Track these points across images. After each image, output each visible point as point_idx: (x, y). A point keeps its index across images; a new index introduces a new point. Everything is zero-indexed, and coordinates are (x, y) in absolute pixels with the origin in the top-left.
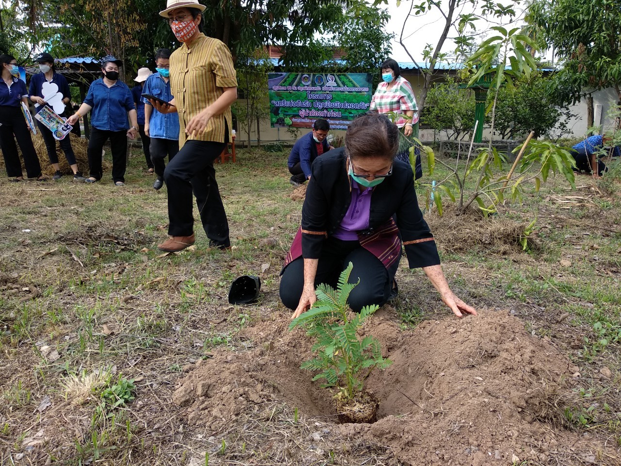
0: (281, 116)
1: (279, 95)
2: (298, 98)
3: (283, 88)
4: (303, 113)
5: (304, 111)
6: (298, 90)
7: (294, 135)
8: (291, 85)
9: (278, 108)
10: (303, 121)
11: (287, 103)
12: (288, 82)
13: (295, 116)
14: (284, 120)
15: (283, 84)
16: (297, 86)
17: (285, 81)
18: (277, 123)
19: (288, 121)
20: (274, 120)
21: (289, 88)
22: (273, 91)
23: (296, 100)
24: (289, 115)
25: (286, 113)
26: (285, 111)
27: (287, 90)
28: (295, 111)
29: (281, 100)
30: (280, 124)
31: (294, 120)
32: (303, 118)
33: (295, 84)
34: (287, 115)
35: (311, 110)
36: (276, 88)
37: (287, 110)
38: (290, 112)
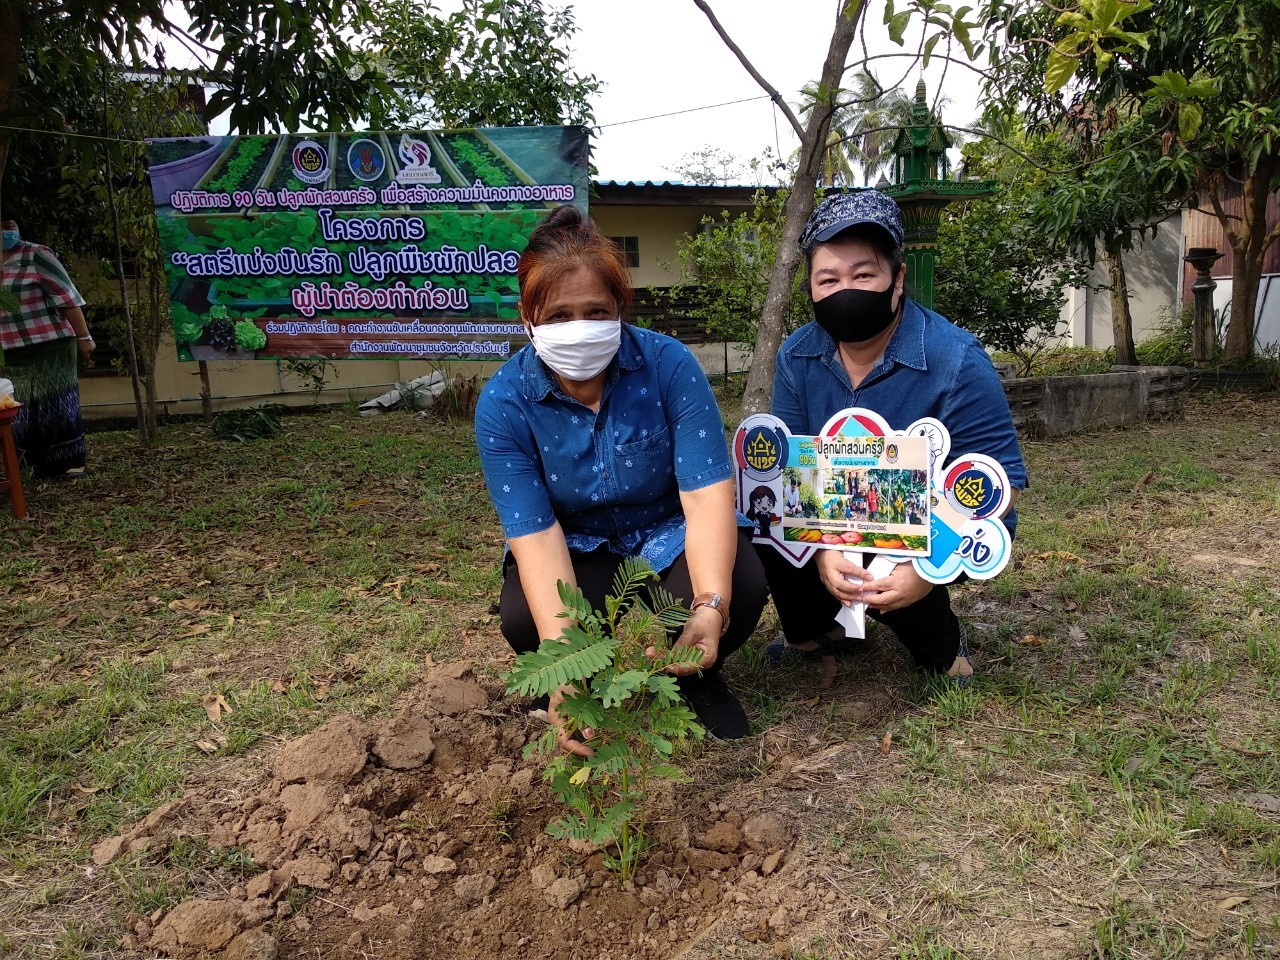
0: (219, 312)
1: (199, 227)
2: (282, 237)
3: (215, 200)
4: (306, 297)
5: (312, 290)
6: (278, 207)
7: (311, 381)
8: (247, 183)
9: (203, 283)
10: (312, 329)
11: (238, 262)
12: (235, 175)
13: (275, 312)
14: (231, 331)
15: (217, 185)
16: (274, 188)
17: (223, 169)
18: (204, 340)
19: (249, 331)
20: (191, 329)
21: (243, 199)
22: (173, 213)
23: (278, 247)
24: (252, 309)
25: (239, 302)
26: (233, 294)
27: (233, 208)
28: (275, 290)
29: (213, 249)
30: (217, 347)
31: (272, 326)
32: (310, 320)
33: (265, 178)
34: (243, 309)
35: (341, 286)
36: (187, 201)
37: (241, 291)
38: (254, 298)
